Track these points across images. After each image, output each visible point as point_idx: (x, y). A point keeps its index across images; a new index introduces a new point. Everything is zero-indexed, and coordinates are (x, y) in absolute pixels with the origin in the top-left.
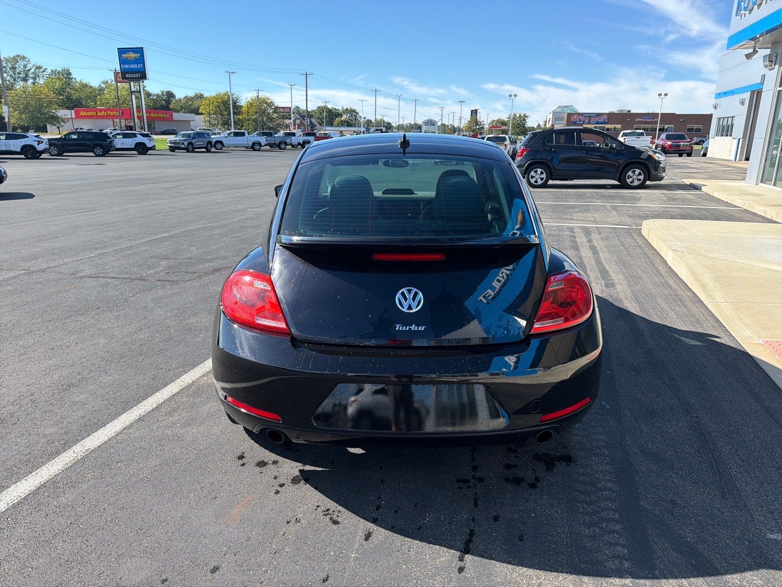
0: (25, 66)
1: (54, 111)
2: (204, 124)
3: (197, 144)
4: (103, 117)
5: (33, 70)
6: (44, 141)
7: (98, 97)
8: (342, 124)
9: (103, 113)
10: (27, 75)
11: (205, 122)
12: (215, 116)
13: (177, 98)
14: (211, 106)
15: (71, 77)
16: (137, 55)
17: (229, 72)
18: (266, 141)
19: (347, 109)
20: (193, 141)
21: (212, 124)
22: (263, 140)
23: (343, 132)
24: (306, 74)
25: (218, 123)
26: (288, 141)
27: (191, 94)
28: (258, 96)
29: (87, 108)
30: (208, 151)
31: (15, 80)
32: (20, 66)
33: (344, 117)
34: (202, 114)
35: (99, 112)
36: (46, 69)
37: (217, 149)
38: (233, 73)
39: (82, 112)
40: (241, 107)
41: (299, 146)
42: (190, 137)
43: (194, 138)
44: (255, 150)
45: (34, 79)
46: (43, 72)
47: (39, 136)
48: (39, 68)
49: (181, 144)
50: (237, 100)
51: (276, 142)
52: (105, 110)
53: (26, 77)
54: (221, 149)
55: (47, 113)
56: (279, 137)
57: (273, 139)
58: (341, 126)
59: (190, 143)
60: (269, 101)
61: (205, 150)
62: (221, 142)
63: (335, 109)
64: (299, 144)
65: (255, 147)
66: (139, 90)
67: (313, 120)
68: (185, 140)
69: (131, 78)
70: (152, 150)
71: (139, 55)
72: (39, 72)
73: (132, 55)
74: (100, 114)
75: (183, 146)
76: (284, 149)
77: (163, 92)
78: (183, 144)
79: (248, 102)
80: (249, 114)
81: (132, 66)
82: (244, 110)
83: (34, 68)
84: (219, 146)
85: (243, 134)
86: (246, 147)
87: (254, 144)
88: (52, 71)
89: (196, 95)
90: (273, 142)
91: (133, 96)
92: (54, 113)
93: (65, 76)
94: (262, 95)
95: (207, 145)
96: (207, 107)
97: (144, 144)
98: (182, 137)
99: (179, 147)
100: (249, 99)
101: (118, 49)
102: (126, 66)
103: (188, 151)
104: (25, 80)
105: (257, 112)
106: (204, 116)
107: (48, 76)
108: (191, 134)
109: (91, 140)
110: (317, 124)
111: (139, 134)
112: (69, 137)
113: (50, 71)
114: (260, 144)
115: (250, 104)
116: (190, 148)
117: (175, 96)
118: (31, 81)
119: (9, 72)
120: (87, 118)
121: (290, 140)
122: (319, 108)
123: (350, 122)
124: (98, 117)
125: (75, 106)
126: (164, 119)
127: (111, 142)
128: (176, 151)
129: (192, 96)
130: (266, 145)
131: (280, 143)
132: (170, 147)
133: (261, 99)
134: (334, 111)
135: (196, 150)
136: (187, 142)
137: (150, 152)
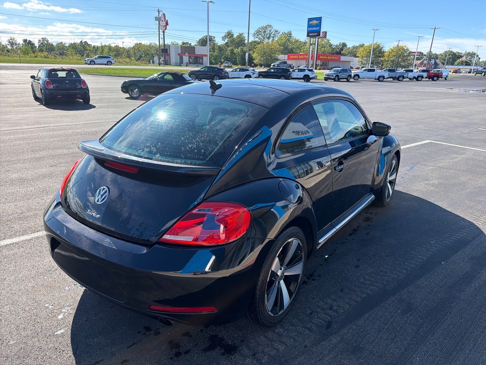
0: (270, 31)
1: (277, 56)
2: (358, 63)
3: (342, 76)
4: (301, 59)
5: (273, 33)
6: (256, 73)
7: (303, 47)
8: (462, 63)
9: (302, 57)
10: (270, 36)
11: (359, 62)
12: (366, 58)
13: (347, 47)
14: (365, 52)
15: (291, 36)
16: (318, 22)
17: (374, 30)
18: (389, 75)
19: (469, 53)
20: (339, 74)
21: (362, 64)
22: (386, 74)
23: (461, 70)
24: (435, 28)
25: (367, 63)
26: (405, 76)
27: (357, 44)
28: (398, 45)
29: (296, 54)
30: (348, 81)
31: (264, 39)
32: (268, 32)
33: (464, 59)
34: (358, 57)
35: (300, 56)
36: (280, 32)
37: (355, 80)
38: (377, 30)
39: (291, 56)
40: (384, 52)
41: (415, 79)
42: (338, 71)
43: (340, 72)
44: (380, 81)
45: (273, 37)
46: (278, 33)
47: (254, 70)
48: (276, 31)
49: (331, 76)
50: (382, 48)
51: (396, 76)
52: (303, 55)
53: (269, 37)
54: (357, 80)
55: (273, 57)
56: (401, 72)
57: (395, 74)
58: (460, 65)
59: (337, 76)
60: (405, 48)
61: (346, 80)
62: (358, 75)
63: (459, 53)
64: (414, 78)
65: (380, 79)
66: (314, 43)
67: (438, 61)
68: (334, 74)
69: (312, 36)
70: (313, 79)
71: (319, 21)
72: (276, 34)
73: (315, 22)
74: (300, 57)
75: (332, 77)
76: (401, 81)
77: (340, 43)
78: (333, 76)
79: (391, 49)
80: (389, 57)
81: (314, 29)
82: (386, 54)
83: (274, 32)
84: (356, 78)
85: (374, 70)
86: (375, 79)
87: (379, 77)
88: (283, 33)
89: (360, 45)
90: (395, 76)
91: (311, 47)
92: (277, 57)
93: (288, 35)
94: (401, 44)
95: (348, 77)
96: (362, 52)
97: (308, 76)
98: (334, 72)
99: (330, 78)
100: (392, 47)
101: (308, 19)
102: (310, 29)
103: (335, 81)
104: (269, 38)
105: (395, 56)
106: (359, 58)
107: (280, 36)
108: (339, 70)
109: (280, 73)
110: (440, 63)
111: (308, 70)
112: (270, 71)
113: (282, 33)
114: (384, 77)
115: (392, 50)
116: (337, 79)
117: (347, 46)
118: (271, 39)
119: (262, 34)
120: (294, 60)
121: (407, 75)
122: (445, 52)
123: (468, 63)
124: (298, 59)
125: (289, 53)
126: (335, 60)
127: (290, 74)
128: (328, 80)
129: (357, 46)
130: (388, 78)
131: (399, 77)
132: (325, 78)
133: (400, 46)
134: (457, 54)
135: (341, 80)
136: (335, 75)
137: (311, 81)
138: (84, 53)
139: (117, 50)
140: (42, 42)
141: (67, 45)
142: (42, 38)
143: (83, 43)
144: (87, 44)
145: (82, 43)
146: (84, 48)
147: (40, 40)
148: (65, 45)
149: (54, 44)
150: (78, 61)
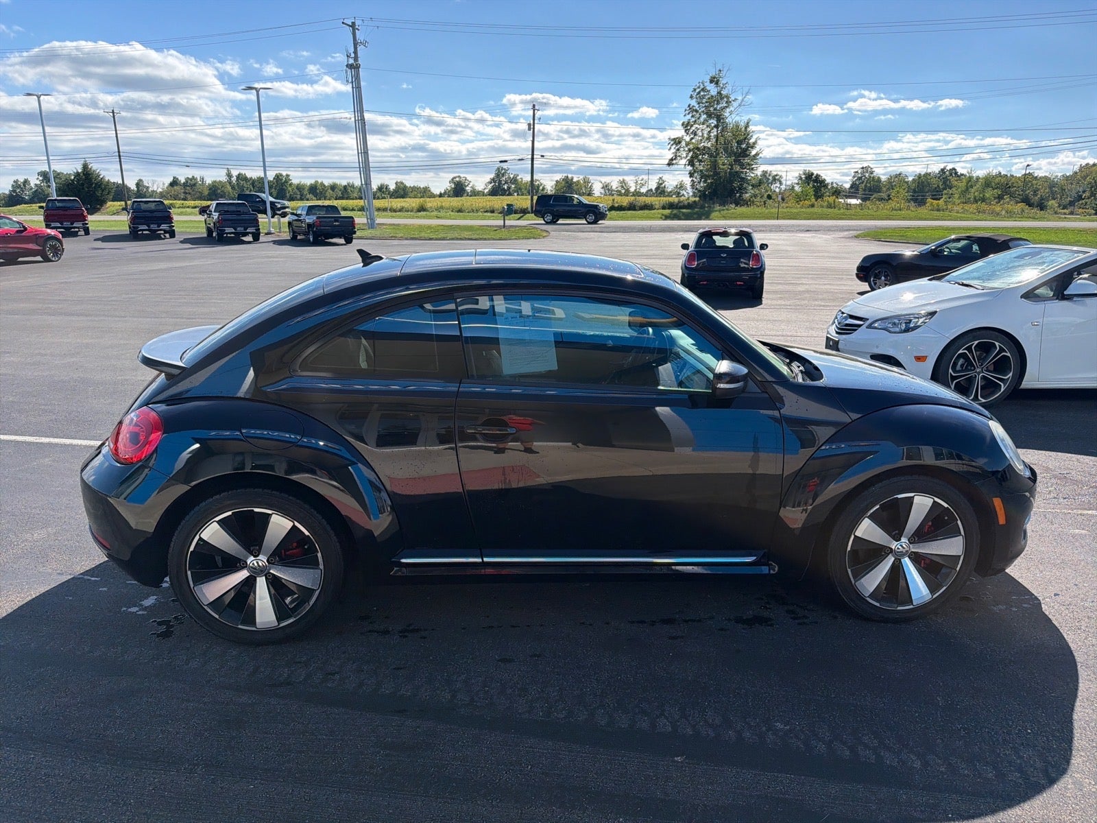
138: (942, 195)
139: (1007, 184)
140: (859, 176)
141: (910, 179)
142: (863, 168)
143: (947, 173)
144: (956, 173)
145: (945, 172)
146: (944, 183)
147: (857, 172)
148: (906, 180)
149: (883, 178)
150: (894, 212)
